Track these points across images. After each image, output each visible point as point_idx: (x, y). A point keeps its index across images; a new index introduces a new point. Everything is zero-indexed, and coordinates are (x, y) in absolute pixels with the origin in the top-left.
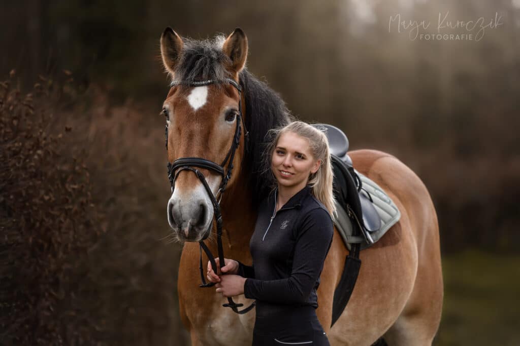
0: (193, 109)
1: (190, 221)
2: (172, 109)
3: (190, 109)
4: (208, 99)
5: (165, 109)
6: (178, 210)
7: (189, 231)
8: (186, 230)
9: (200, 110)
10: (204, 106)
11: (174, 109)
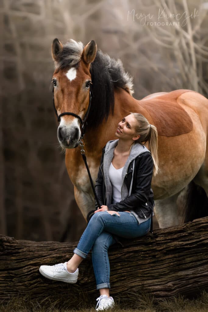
0: (69, 80)
1: (70, 137)
2: (58, 80)
3: (67, 80)
4: (77, 75)
5: (54, 80)
6: (64, 131)
7: (70, 142)
8: (68, 141)
9: (73, 81)
10: (75, 79)
11: (59, 80)
